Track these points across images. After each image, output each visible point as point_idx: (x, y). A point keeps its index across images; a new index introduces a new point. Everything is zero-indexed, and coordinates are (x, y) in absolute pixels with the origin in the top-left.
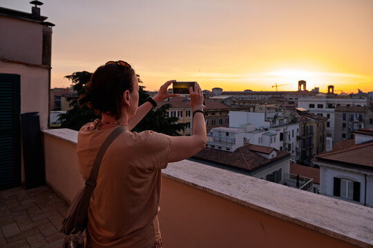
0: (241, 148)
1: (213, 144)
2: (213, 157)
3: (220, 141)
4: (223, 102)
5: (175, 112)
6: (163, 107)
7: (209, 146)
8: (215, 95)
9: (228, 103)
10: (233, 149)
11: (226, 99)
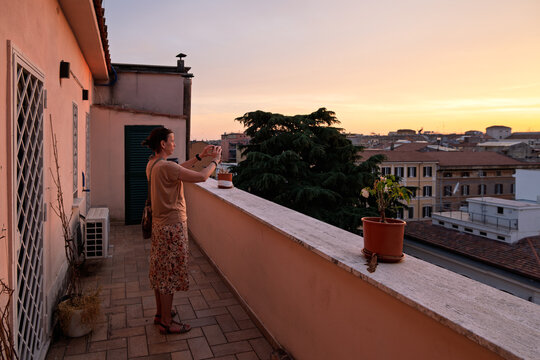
0: (531, 238)
1: (470, 226)
2: (468, 249)
3: (484, 222)
4: (505, 152)
5: (402, 169)
6: (371, 159)
7: (461, 229)
8: (493, 139)
9: (519, 155)
10: (513, 238)
11: (513, 147)
